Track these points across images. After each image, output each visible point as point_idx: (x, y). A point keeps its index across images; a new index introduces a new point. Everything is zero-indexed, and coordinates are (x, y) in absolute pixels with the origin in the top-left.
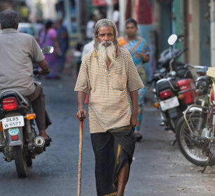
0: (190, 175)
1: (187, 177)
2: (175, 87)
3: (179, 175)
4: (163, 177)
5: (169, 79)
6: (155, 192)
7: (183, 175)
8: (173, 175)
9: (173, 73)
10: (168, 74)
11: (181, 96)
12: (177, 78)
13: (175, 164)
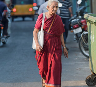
0: (84, 62)
1: (83, 63)
2: (80, 23)
3: (79, 62)
4: (72, 63)
5: (78, 19)
6: (66, 70)
7: (81, 63)
8: (77, 62)
9: (80, 17)
10: (78, 17)
11: (83, 27)
12: (82, 19)
13: (79, 57)
